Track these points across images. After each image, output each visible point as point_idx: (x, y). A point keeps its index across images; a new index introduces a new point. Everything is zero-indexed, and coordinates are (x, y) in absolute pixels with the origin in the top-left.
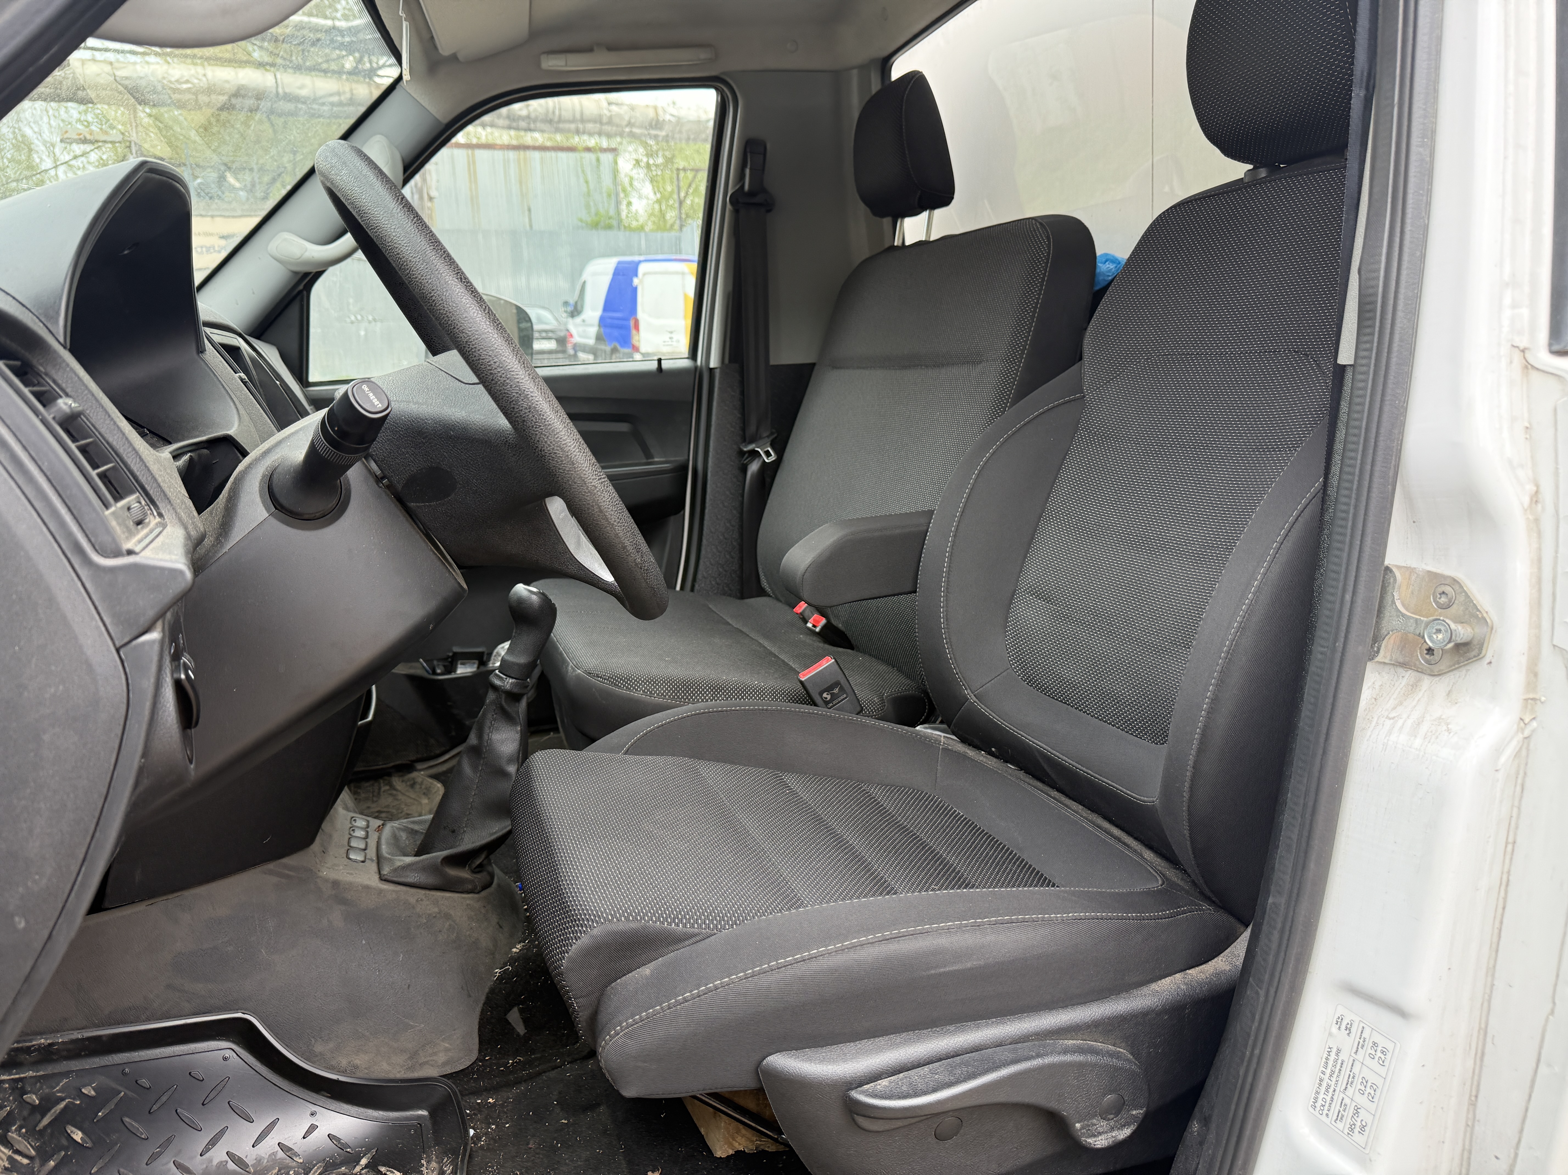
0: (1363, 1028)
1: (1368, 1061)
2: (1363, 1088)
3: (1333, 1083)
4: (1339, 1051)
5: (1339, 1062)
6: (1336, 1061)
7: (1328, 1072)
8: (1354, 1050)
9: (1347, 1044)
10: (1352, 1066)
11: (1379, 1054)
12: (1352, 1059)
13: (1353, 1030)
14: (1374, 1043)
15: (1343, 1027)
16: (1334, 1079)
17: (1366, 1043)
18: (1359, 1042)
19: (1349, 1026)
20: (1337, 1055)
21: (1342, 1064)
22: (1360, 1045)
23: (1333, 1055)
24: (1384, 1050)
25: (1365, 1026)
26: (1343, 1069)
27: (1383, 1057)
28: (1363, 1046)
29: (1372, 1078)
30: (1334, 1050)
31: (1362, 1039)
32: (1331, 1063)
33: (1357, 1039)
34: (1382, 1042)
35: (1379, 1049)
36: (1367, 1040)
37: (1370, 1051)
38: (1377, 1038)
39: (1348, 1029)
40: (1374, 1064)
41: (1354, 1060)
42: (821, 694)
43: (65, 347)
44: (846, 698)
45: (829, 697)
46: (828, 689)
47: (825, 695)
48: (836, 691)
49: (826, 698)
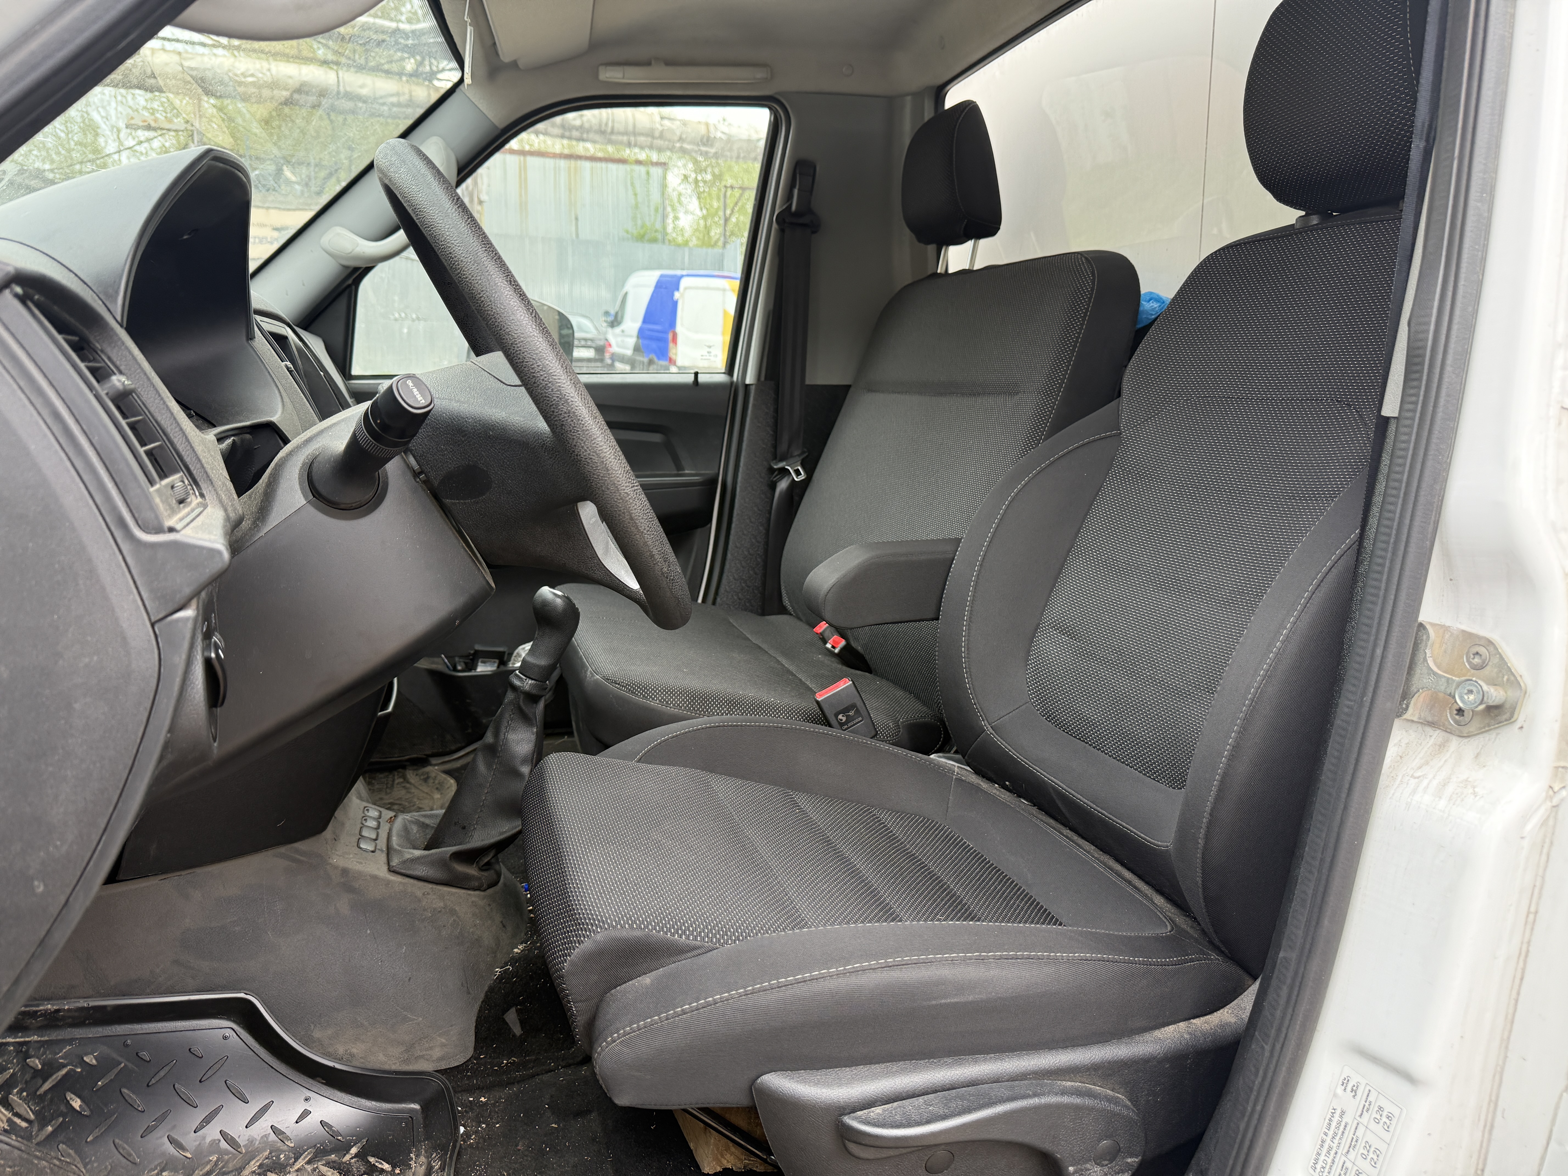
0: (1370, 1091)
1: (1373, 1125)
2: (1366, 1153)
3: (1335, 1145)
4: (1343, 1113)
5: (1343, 1124)
6: (1339, 1123)
7: (1331, 1133)
8: (1359, 1113)
9: (1352, 1106)
10: (1356, 1129)
11: (1384, 1119)
12: (1356, 1122)
13: (1359, 1093)
14: (1380, 1108)
15: (1349, 1089)
16: (1336, 1141)
17: (1372, 1106)
18: (1364, 1106)
19: (1354, 1088)
20: (1341, 1117)
21: (1346, 1126)
22: (1365, 1108)
23: (1337, 1117)
24: (1390, 1115)
25: (1371, 1089)
26: (1346, 1132)
27: (1388, 1122)
28: (1368, 1110)
29: (1376, 1143)
30: (1338, 1112)
31: (1368, 1103)
32: (1334, 1124)
33: (1363, 1102)
34: (1388, 1107)
35: (1385, 1114)
36: (1373, 1104)
37: (1374, 1115)
38: (1382, 1102)
39: (1354, 1091)
40: (1378, 1129)
41: (1358, 1124)
42: (836, 715)
43: (121, 326)
44: (861, 721)
45: (844, 719)
46: (844, 711)
47: (840, 717)
48: (851, 713)
49: (842, 720)
